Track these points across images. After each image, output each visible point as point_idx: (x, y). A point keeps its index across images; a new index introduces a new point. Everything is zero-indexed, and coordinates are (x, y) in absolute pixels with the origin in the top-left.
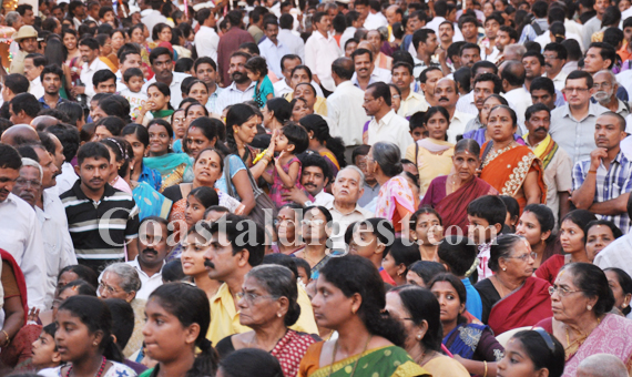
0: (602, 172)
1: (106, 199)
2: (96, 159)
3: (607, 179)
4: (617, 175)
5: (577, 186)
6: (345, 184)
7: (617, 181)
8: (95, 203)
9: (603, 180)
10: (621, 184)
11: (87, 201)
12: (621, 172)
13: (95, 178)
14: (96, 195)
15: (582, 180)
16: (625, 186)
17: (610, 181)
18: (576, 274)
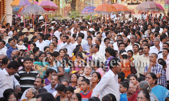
0: (152, 68)
1: (31, 72)
2: (28, 61)
3: (153, 70)
4: (156, 69)
5: (146, 72)
6: (88, 69)
7: (156, 70)
8: (27, 73)
9: (152, 70)
10: (157, 71)
11: (26, 72)
12: (157, 68)
13: (28, 66)
14: (28, 71)
15: (147, 70)
16: (158, 71)
17: (154, 70)
18: (144, 94)
